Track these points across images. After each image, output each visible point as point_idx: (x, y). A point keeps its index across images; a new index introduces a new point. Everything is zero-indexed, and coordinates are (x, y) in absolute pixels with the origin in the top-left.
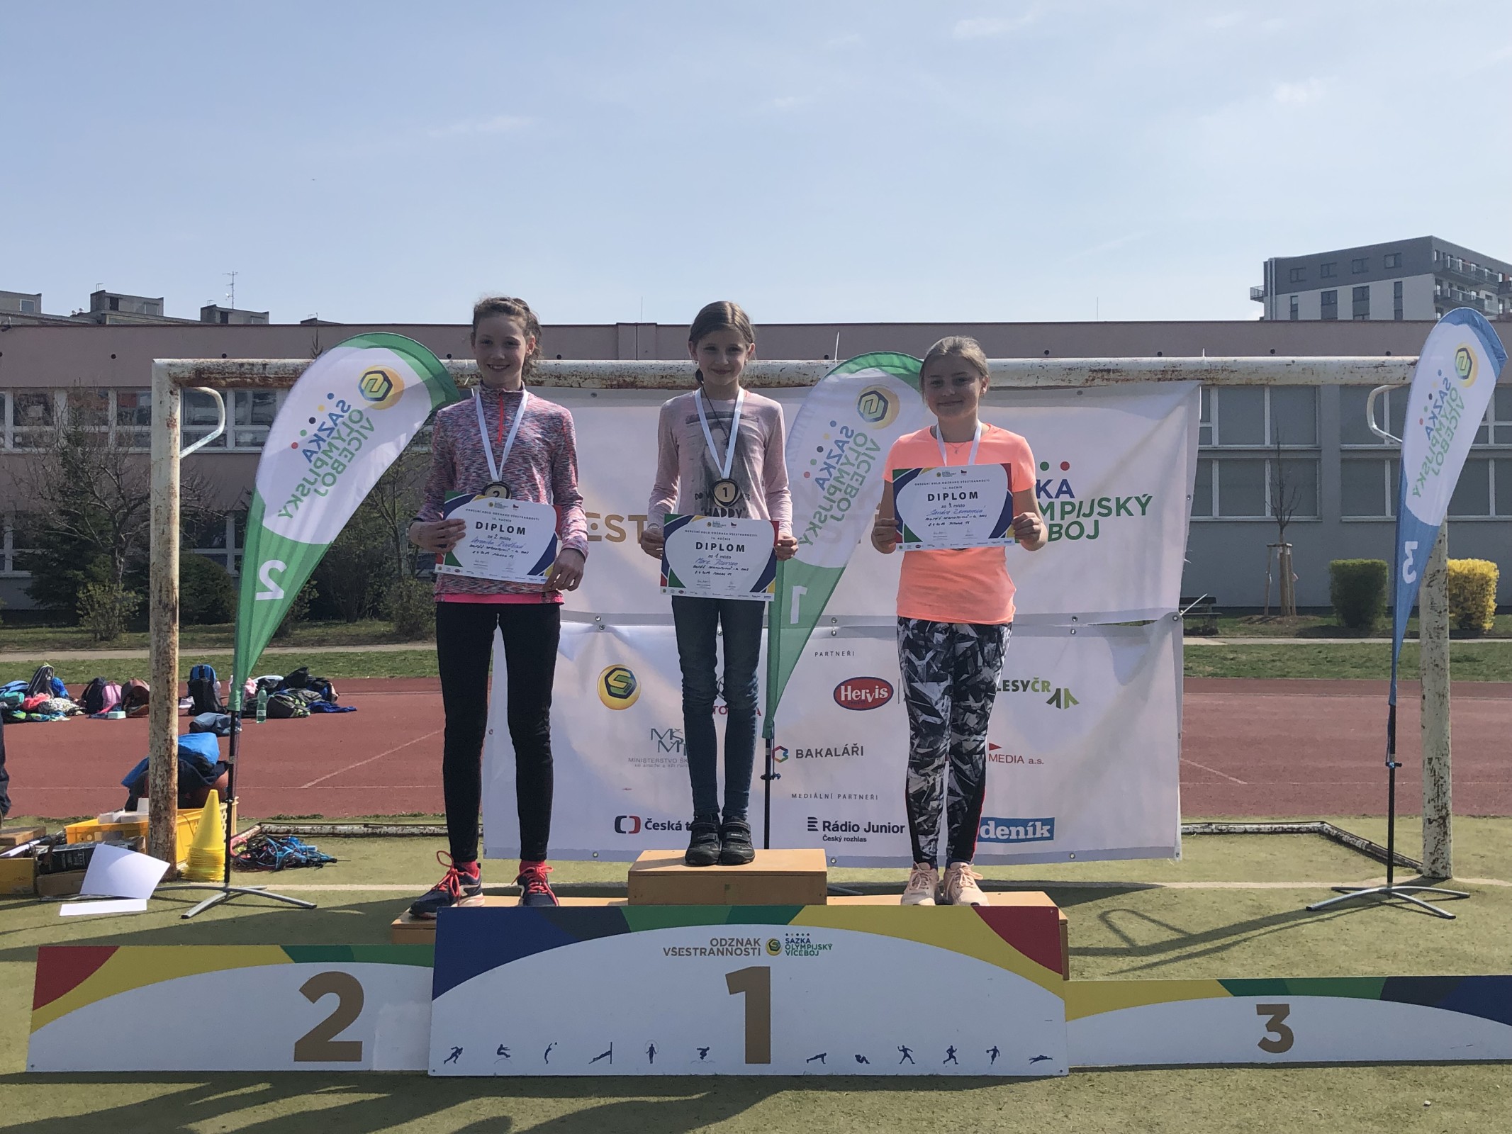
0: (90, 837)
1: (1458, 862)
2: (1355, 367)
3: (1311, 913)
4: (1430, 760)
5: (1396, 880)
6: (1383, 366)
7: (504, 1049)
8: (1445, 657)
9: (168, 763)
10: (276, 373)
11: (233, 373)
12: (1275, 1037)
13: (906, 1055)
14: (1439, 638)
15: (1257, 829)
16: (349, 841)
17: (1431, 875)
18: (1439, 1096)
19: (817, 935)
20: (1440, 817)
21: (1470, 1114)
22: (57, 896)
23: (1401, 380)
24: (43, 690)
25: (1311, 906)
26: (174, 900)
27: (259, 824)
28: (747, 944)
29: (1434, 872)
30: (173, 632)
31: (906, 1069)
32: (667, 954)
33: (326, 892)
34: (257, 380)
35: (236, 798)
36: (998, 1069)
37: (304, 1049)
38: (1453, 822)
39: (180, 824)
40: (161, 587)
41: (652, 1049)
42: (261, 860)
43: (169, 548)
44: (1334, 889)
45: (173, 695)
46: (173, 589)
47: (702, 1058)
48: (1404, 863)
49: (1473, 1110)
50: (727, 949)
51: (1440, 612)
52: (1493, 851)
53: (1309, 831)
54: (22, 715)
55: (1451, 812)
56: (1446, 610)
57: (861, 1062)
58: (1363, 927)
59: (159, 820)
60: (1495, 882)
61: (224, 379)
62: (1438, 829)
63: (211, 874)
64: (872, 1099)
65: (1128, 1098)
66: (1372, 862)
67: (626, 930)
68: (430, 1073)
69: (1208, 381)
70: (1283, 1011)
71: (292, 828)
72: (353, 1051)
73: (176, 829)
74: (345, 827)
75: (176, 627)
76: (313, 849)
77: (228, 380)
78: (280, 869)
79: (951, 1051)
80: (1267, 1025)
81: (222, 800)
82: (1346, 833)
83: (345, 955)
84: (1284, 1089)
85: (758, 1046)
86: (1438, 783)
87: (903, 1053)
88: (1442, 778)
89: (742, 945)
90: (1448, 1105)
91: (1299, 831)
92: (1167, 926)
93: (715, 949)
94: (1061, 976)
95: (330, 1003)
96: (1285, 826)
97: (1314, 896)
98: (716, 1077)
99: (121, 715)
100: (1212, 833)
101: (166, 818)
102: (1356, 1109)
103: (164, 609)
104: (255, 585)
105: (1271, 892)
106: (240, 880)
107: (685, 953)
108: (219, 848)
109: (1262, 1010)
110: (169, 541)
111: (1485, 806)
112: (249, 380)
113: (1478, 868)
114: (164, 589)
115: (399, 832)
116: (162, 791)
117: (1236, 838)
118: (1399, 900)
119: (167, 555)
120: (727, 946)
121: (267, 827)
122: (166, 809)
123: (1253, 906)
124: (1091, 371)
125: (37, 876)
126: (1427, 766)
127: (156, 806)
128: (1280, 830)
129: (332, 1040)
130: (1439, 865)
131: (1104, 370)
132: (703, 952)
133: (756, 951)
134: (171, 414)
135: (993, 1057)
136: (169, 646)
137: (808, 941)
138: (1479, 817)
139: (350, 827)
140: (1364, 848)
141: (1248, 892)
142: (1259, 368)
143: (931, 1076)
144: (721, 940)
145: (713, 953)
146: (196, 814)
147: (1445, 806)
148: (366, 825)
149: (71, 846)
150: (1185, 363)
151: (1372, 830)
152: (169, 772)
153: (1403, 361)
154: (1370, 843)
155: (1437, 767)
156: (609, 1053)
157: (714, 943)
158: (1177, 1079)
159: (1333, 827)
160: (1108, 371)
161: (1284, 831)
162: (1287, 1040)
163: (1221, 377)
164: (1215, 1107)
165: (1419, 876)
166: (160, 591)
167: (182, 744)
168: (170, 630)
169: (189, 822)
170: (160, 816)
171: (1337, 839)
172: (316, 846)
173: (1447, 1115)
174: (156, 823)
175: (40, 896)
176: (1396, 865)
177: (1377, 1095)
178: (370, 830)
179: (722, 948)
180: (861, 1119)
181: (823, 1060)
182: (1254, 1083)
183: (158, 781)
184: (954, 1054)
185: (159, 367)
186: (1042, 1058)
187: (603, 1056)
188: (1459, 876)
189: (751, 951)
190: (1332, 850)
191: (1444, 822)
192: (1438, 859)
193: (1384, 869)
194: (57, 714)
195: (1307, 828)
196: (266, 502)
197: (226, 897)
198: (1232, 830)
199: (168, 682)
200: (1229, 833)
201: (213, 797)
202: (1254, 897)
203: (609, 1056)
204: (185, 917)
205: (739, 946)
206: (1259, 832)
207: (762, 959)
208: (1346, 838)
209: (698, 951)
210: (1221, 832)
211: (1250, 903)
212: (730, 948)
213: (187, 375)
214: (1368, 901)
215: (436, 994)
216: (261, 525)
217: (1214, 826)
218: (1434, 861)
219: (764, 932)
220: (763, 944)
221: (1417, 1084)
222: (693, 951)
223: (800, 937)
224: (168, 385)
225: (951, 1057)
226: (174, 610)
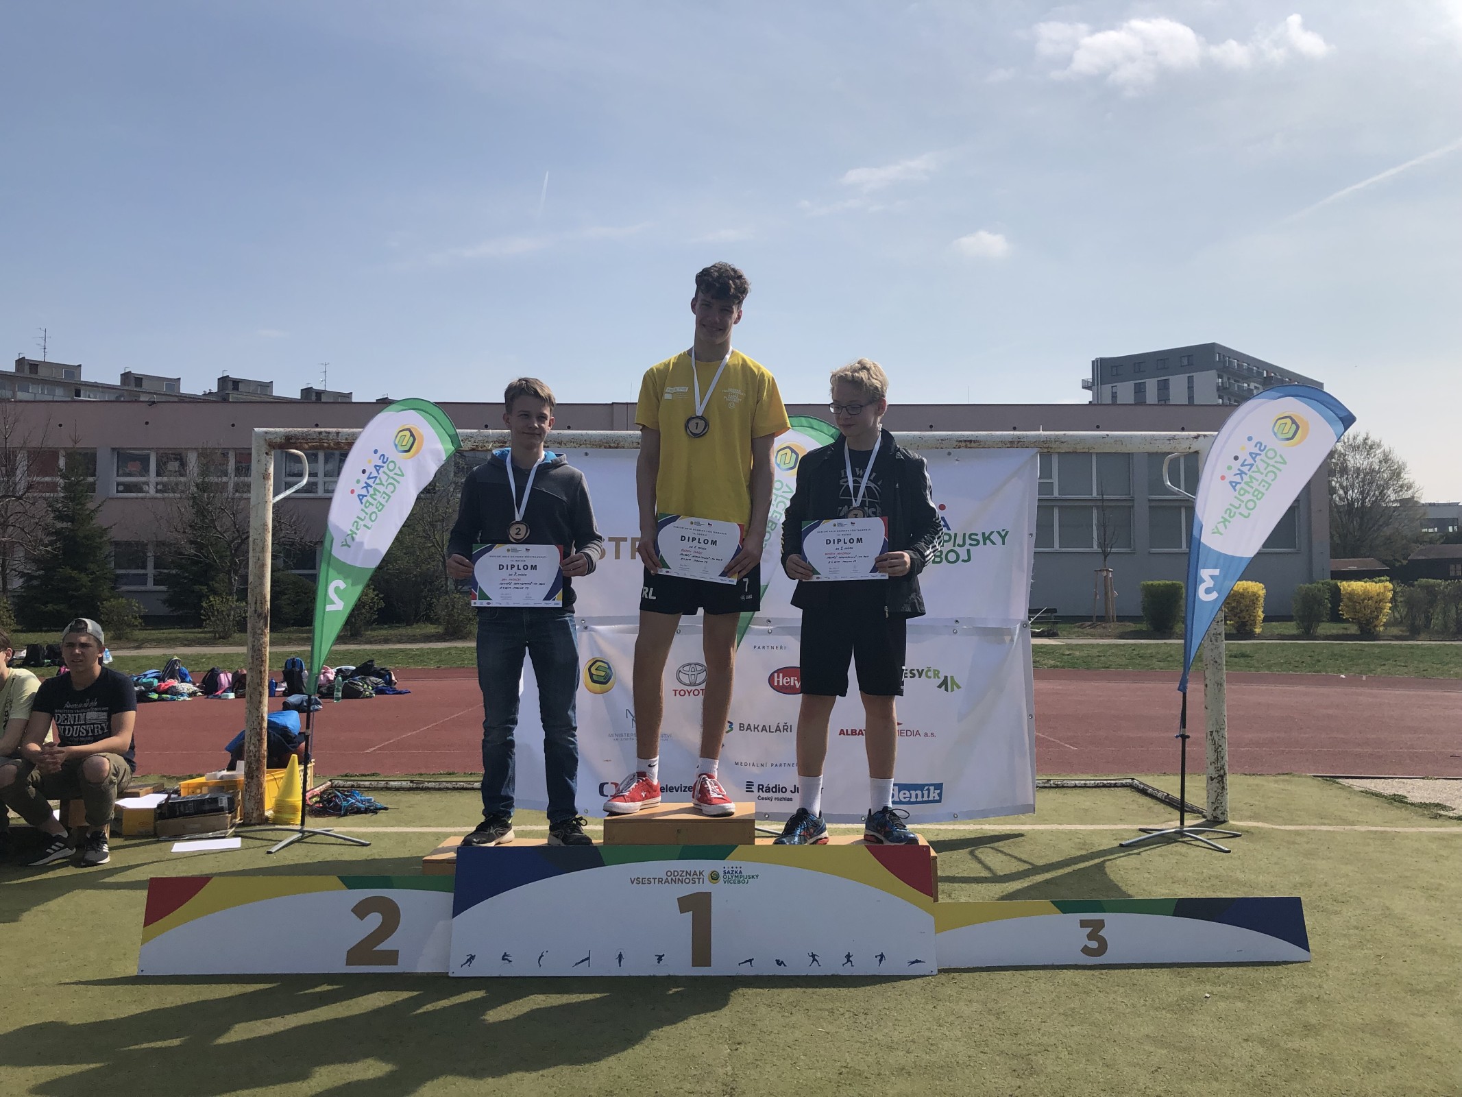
0: (199, 791)
1: (1233, 810)
2: (1153, 438)
3: (1122, 848)
4: (1212, 732)
5: (1187, 823)
6: (1174, 439)
7: (507, 956)
8: (1222, 655)
9: (260, 734)
10: (346, 439)
11: (313, 439)
12: (1094, 945)
13: (814, 960)
14: (1217, 641)
15: (1085, 784)
16: (398, 793)
17: (1213, 819)
18: (1216, 990)
19: (748, 868)
20: (1219, 776)
21: (1239, 1004)
22: (170, 837)
23: (1187, 450)
24: (173, 677)
25: (1124, 843)
26: (262, 839)
27: (330, 781)
28: (694, 874)
29: (1215, 817)
30: (265, 635)
31: (815, 971)
32: (633, 883)
33: (378, 833)
34: (332, 444)
35: (313, 760)
36: (885, 969)
37: (355, 955)
38: (1229, 778)
39: (268, 781)
40: (256, 600)
41: (620, 956)
42: (330, 808)
43: (263, 571)
44: (1140, 830)
45: (264, 682)
46: (266, 601)
47: (659, 962)
48: (1193, 810)
49: (1242, 1001)
50: (679, 879)
51: (1218, 622)
52: (1259, 801)
53: (1123, 786)
54: (155, 696)
55: (1227, 772)
56: (1222, 620)
57: (780, 965)
58: (1161, 859)
59: (252, 778)
60: (1260, 824)
61: (307, 443)
62: (1218, 785)
63: (292, 819)
64: (787, 994)
65: (982, 992)
66: (1170, 809)
67: (603, 865)
68: (450, 975)
69: (1046, 451)
70: (1100, 924)
71: (355, 784)
72: (392, 957)
73: (266, 785)
74: (396, 783)
75: (268, 630)
76: (371, 799)
77: (310, 444)
78: (345, 815)
79: (848, 956)
80: (1088, 935)
81: (300, 763)
82: (1150, 787)
83: (387, 883)
84: (1100, 985)
85: (701, 953)
86: (1217, 749)
87: (812, 959)
88: (1221, 746)
89: (690, 875)
90: (1223, 997)
91: (1115, 786)
92: (1016, 858)
93: (669, 879)
94: (932, 899)
95: (374, 920)
96: (1105, 782)
97: (1126, 835)
98: (669, 977)
99: (232, 696)
100: (1051, 787)
101: (257, 776)
102: (1153, 1000)
103: (258, 617)
104: (327, 600)
105: (1093, 832)
106: (314, 824)
107: (646, 882)
108: (297, 799)
109: (1084, 924)
110: (263, 566)
111: (1254, 766)
112: (325, 444)
113: (1248, 814)
114: (259, 602)
115: (437, 787)
116: (255, 756)
117: (1068, 791)
118: (1189, 839)
119: (261, 577)
120: (678, 877)
121: (336, 782)
122: (257, 769)
123: (1080, 843)
124: (957, 441)
125: (156, 821)
126: (1209, 737)
127: (249, 767)
128: (1102, 785)
129: (375, 949)
130: (1219, 812)
131: (968, 441)
132: (660, 881)
133: (701, 880)
134: (266, 470)
135: (881, 961)
136: (261, 645)
137: (740, 872)
138: (1250, 775)
139: (400, 783)
140: (1163, 799)
141: (1076, 832)
142: (1083, 439)
143: (832, 975)
144: (674, 871)
145: (668, 882)
146: (281, 774)
147: (1223, 768)
148: (412, 782)
149: (184, 798)
150: (1027, 436)
151: (1168, 785)
152: (260, 741)
153: (1189, 435)
154: (1168, 795)
155: (1216, 739)
156: (588, 959)
157: (669, 873)
158: (1020, 976)
159: (1141, 783)
160: (970, 441)
161: (1105, 786)
162: (1103, 947)
163: (1054, 446)
164: (1047, 999)
165: (1204, 820)
166: (256, 603)
167: (272, 719)
168: (263, 633)
169: (275, 779)
170: (253, 775)
171: (1143, 791)
172: (372, 797)
173: (1222, 1005)
174: (249, 780)
175: (159, 837)
176: (1187, 811)
177: (1170, 990)
178: (415, 786)
179: (675, 878)
180: (778, 1009)
181: (751, 964)
182: (1077, 980)
183: (252, 748)
184: (851, 959)
185: (258, 434)
186: (917, 961)
187: (582, 961)
188: (1233, 820)
189: (697, 880)
190: (1140, 800)
191: (1222, 779)
192: (1218, 807)
193: (1178, 814)
194: (182, 694)
195: (1122, 783)
196: (334, 537)
197: (302, 837)
198: (1066, 785)
199: (261, 672)
200: (1063, 787)
201: (294, 761)
202: (1081, 836)
203: (587, 961)
204: (269, 853)
205: (688, 876)
206: (1085, 786)
207: (705, 886)
208: (1150, 791)
209: (657, 880)
210: (1057, 787)
211: (1078, 840)
212: (681, 878)
213: (278, 440)
214: (1166, 839)
215: (455, 914)
216: (330, 554)
217: (1052, 782)
218: (1215, 808)
219: (707, 866)
220: (706, 874)
221: (1200, 981)
222: (652, 881)
223: (734, 869)
224: (264, 448)
225: (849, 960)
226: (266, 618)
